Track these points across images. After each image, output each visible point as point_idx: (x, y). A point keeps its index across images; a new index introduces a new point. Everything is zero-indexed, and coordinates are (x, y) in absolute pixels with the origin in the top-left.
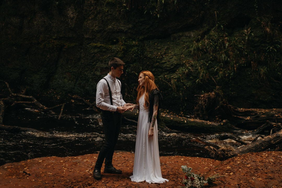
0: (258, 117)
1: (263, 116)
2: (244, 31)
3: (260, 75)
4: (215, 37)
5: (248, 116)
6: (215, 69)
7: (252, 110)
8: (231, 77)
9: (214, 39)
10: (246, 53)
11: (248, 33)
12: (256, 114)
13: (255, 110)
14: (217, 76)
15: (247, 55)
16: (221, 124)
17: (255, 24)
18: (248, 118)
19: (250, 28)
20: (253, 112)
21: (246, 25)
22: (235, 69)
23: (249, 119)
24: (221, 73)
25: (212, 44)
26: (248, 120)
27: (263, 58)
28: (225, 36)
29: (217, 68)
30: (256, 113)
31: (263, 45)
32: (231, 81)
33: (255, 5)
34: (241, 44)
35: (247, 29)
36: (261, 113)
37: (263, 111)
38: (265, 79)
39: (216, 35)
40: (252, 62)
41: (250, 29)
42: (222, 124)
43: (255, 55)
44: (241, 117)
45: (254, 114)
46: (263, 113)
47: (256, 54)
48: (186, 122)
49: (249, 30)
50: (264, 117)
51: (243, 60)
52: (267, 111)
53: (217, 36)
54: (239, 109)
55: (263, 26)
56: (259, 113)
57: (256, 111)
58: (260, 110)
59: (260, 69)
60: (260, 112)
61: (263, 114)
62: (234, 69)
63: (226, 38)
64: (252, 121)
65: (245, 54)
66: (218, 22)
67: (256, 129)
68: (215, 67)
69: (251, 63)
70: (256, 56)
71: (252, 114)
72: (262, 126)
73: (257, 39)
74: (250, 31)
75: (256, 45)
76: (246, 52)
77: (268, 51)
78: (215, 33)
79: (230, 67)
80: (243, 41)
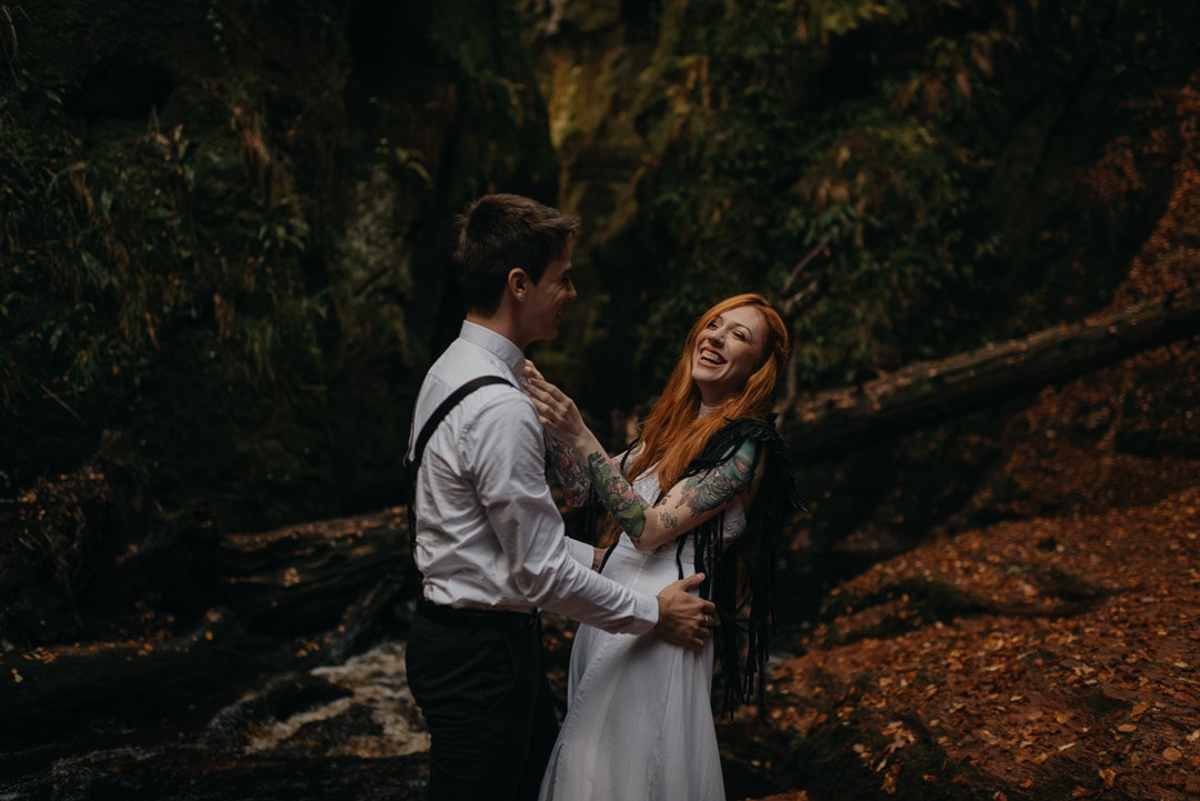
0: (339, 559)
1: (361, 551)
2: (153, 140)
3: (252, 362)
4: (21, 153)
5: (282, 565)
6: (54, 339)
7: (297, 533)
8: (137, 381)
9: (18, 164)
10: (186, 254)
11: (174, 147)
12: (323, 549)
13: (310, 528)
14: (66, 379)
15: (189, 262)
16: (203, 639)
17: (202, 109)
18: (291, 577)
19: (181, 127)
20: (302, 541)
21: (154, 112)
22: (152, 332)
23: (296, 580)
24: (84, 357)
25: (9, 191)
26: (294, 587)
27: (250, 282)
28: (69, 152)
29: (60, 333)
30: (321, 542)
31: (244, 214)
32: (139, 399)
33: (209, 17)
34: (153, 202)
35: (167, 132)
36: (344, 538)
37: (350, 526)
38: (273, 377)
39: (22, 144)
40: (217, 299)
41: (184, 132)
42: (209, 636)
43: (219, 266)
44: (255, 579)
45: (309, 551)
46: (354, 536)
47: (223, 261)
48: (18, 678)
49: (177, 135)
50: (365, 557)
51: (179, 287)
52: (366, 523)
53: (30, 150)
54: (240, 540)
55: (238, 123)
56: (338, 540)
57: (319, 536)
58: (332, 527)
59: (248, 331)
60: (339, 534)
61: (359, 541)
62: (148, 336)
63: (81, 165)
64: (314, 586)
65: (180, 255)
66: (24, 72)
67: (341, 622)
68: (44, 326)
69: (211, 302)
70: (225, 269)
71: (299, 553)
72: (366, 603)
73: (220, 186)
74: (186, 143)
75: (219, 212)
76: (183, 244)
77: (267, 244)
78: (11, 130)
79: (124, 323)
80: (157, 192)
